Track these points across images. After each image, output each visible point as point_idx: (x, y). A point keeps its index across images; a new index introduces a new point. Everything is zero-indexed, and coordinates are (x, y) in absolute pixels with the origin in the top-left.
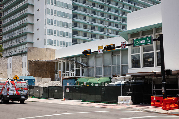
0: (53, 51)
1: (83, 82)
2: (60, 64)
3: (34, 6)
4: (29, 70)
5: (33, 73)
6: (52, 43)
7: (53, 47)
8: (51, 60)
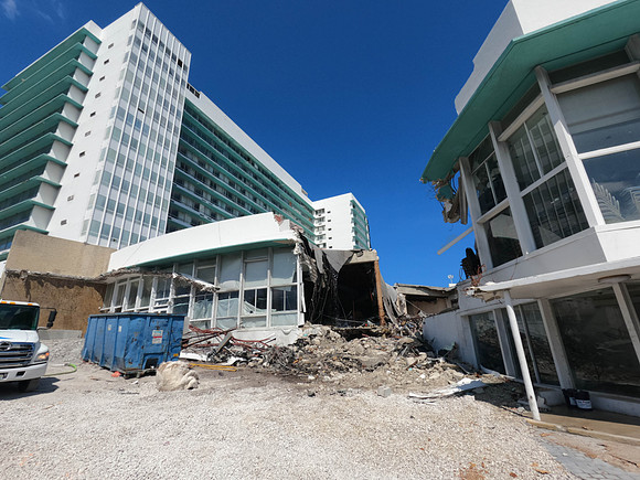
0: (104, 254)
2: (122, 289)
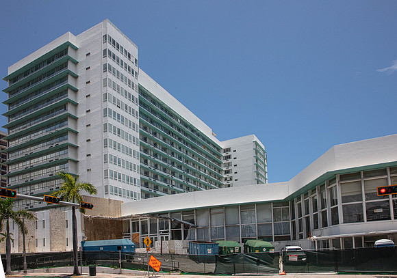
0: (118, 204)
1: (234, 248)
3: (79, 134)
4: (85, 231)
5: (92, 236)
6: (117, 191)
7: (117, 198)
8: (117, 217)
